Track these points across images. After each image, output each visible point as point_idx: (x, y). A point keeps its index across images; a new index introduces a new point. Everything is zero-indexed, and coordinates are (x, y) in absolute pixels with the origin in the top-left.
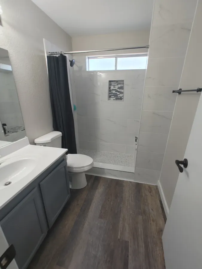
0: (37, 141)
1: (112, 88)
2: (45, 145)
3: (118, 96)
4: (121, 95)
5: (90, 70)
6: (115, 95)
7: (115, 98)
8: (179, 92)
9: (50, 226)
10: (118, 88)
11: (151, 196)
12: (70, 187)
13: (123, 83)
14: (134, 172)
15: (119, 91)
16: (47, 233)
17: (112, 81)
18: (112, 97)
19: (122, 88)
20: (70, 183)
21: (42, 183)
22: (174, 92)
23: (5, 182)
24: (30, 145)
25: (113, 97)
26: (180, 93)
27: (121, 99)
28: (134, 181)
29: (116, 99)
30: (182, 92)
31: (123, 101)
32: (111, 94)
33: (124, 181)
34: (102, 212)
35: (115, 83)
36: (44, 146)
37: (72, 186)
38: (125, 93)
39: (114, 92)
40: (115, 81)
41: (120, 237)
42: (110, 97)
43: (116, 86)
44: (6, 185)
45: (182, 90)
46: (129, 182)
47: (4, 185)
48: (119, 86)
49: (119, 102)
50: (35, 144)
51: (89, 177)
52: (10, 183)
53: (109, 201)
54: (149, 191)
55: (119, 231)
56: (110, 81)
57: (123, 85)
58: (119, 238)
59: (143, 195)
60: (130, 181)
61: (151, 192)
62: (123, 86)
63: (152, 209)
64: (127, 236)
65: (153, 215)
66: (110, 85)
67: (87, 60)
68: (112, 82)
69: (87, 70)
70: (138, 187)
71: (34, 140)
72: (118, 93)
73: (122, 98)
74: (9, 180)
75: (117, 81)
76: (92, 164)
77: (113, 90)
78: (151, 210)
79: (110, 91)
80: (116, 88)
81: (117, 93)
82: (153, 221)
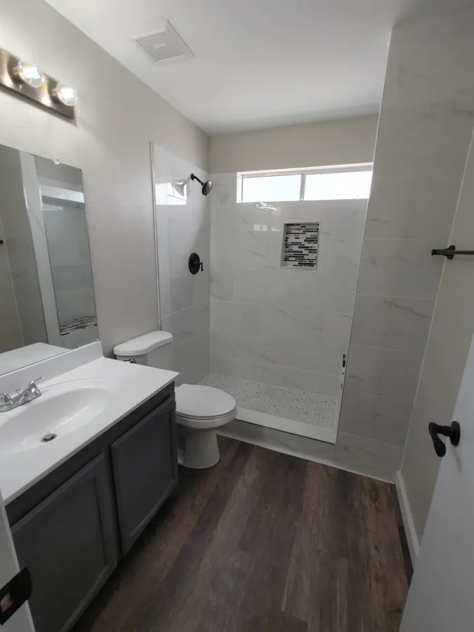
0: (120, 349)
1: (292, 239)
2: (133, 359)
3: (306, 257)
4: (312, 256)
5: (246, 200)
6: (299, 256)
7: (297, 263)
8: (450, 253)
9: (125, 551)
10: (305, 241)
11: (378, 510)
12: (180, 461)
13: (318, 229)
14: (334, 442)
15: (308, 247)
16: (116, 565)
17: (293, 225)
18: (290, 259)
19: (314, 240)
20: (179, 451)
21: (115, 444)
22: (435, 252)
23: (44, 434)
24: (103, 357)
25: (294, 259)
26: (450, 257)
27: (311, 264)
28: (335, 464)
29: (301, 264)
30: (455, 255)
31: (316, 269)
32: (288, 254)
33: (308, 461)
34: (247, 534)
35: (298, 229)
36: (132, 362)
37: (184, 461)
38: (320, 251)
39: (295, 248)
40: (299, 225)
41: (287, 609)
42: (286, 259)
43: (300, 236)
44: (45, 440)
45: (457, 249)
46: (321, 467)
47: (42, 441)
48: (309, 235)
49: (306, 271)
50: (115, 357)
51: (224, 444)
52: (53, 437)
53: (267, 508)
54: (371, 496)
55: (286, 590)
56: (287, 225)
57: (316, 233)
58: (283, 610)
59: (356, 504)
60: (323, 465)
61: (376, 500)
62: (317, 236)
63: (376, 548)
64: (305, 609)
65: (378, 564)
66: (287, 233)
67: (239, 181)
68: (292, 227)
69: (239, 201)
70: (344, 481)
71: (113, 349)
72: (306, 252)
73: (314, 262)
74: (52, 431)
75: (303, 226)
76: (233, 411)
77: (293, 244)
78: (373, 549)
79: (287, 247)
80: (302, 239)
81: (302, 252)
82: (377, 580)
